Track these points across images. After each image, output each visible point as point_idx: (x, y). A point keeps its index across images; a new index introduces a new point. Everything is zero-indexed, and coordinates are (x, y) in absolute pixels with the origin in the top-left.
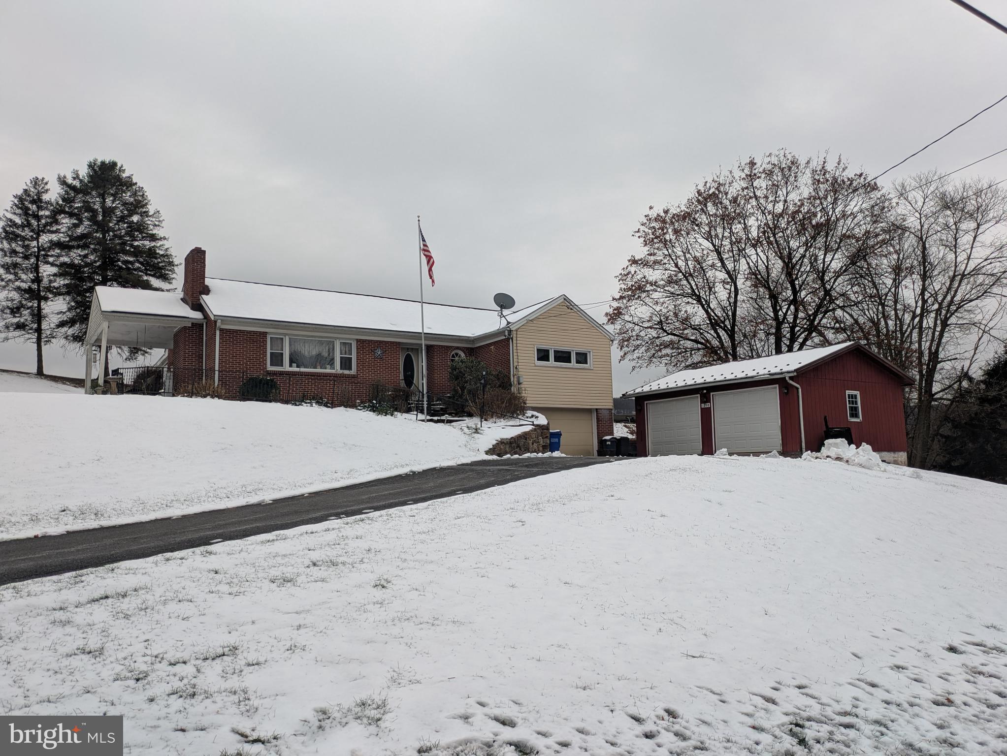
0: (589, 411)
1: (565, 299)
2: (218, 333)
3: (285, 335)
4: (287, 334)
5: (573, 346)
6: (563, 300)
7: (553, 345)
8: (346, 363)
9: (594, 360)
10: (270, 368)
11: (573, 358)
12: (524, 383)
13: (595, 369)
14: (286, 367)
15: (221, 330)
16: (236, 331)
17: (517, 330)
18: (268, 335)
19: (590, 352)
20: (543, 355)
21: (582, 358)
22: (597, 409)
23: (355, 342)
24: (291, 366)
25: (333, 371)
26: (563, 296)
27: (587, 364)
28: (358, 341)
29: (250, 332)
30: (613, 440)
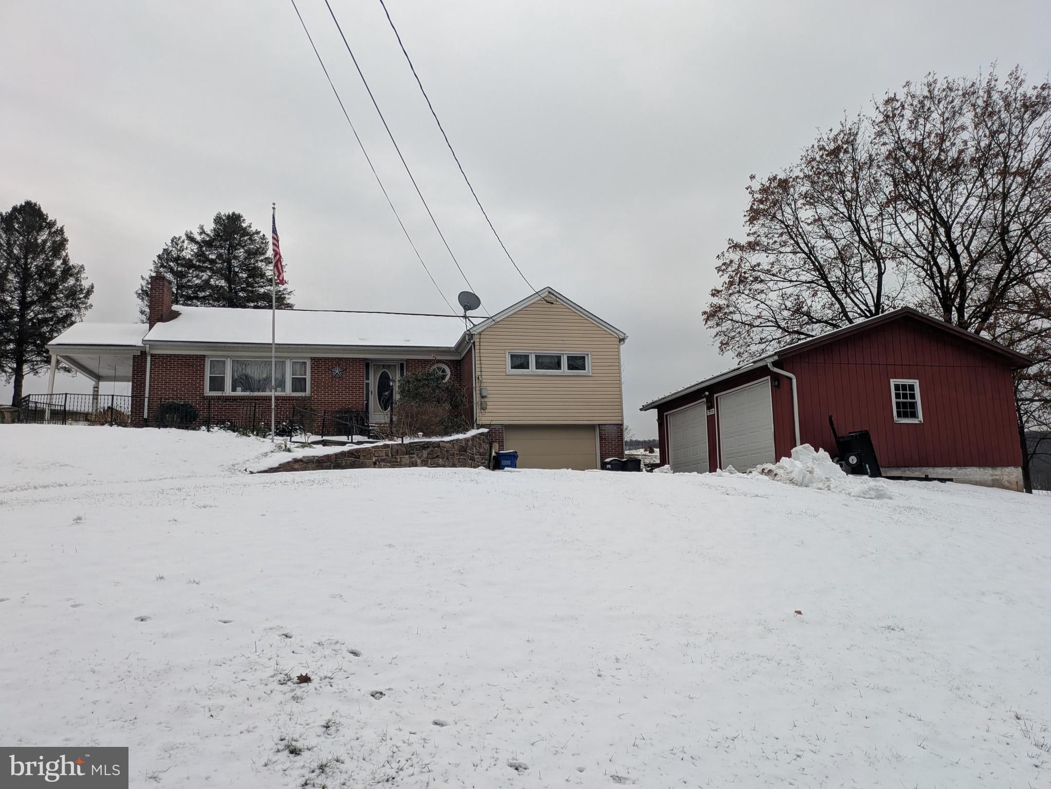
0: (591, 428)
1: (549, 292)
2: (149, 359)
3: (227, 357)
4: (229, 357)
5: (566, 349)
6: (547, 293)
7: (532, 348)
8: (298, 384)
9: (594, 364)
10: (208, 393)
11: (564, 363)
12: (488, 396)
13: (594, 375)
14: (228, 391)
15: (152, 355)
16: (170, 356)
17: (480, 334)
18: (206, 359)
19: (588, 354)
20: (520, 362)
21: (577, 363)
22: (599, 425)
23: (310, 360)
24: (234, 390)
25: (283, 394)
26: (548, 289)
27: (585, 370)
28: (312, 359)
29: (185, 356)
30: (614, 462)
